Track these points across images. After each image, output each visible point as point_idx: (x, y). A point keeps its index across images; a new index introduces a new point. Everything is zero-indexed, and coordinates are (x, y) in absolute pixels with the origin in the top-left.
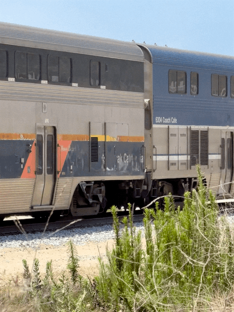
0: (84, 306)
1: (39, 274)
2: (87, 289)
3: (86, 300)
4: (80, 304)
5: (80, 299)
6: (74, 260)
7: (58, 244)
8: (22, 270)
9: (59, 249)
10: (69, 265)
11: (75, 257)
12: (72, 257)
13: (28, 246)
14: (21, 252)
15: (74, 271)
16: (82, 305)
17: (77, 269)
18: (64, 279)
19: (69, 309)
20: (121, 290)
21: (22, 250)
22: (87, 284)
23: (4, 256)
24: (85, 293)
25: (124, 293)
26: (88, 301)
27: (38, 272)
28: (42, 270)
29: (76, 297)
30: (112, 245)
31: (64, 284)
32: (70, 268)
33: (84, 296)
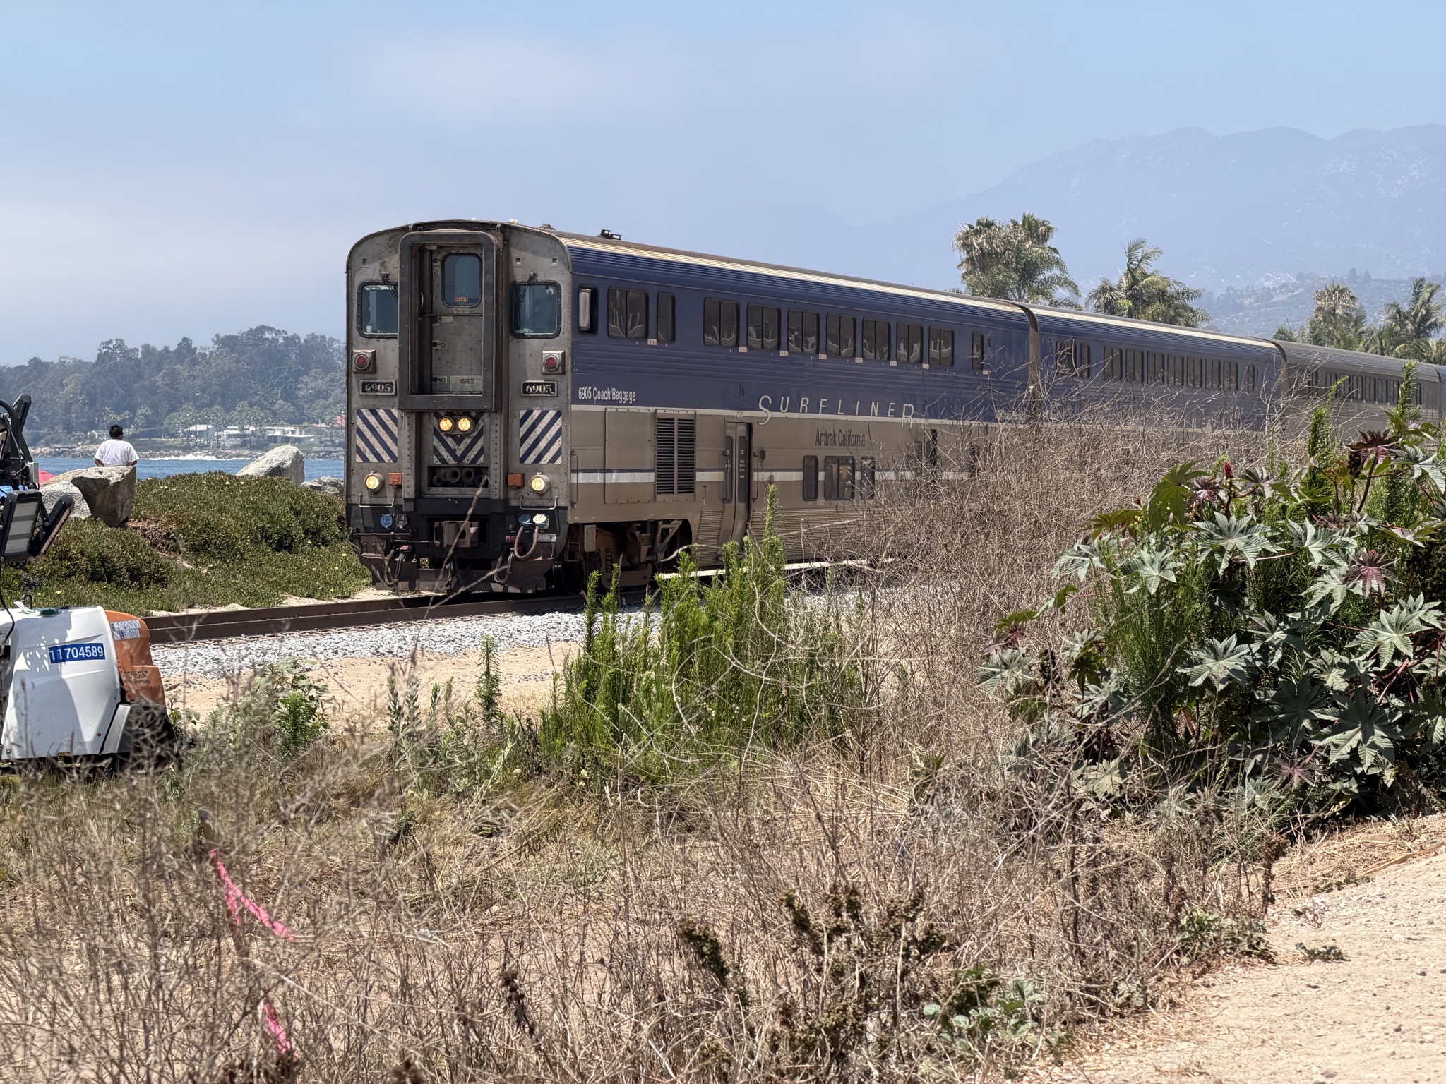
0: (509, 772)
1: (417, 707)
2: (514, 738)
3: (512, 761)
4: (500, 767)
5: (501, 757)
6: (491, 681)
7: (452, 650)
8: (384, 700)
9: (453, 660)
10: (479, 690)
11: (493, 673)
12: (487, 673)
13: (390, 655)
14: (377, 666)
15: (489, 701)
16: (505, 769)
17: (497, 699)
18: (467, 717)
19: (478, 777)
20: (589, 740)
21: (379, 662)
22: (513, 727)
23: (340, 675)
24: (510, 745)
25: (592, 746)
26: (517, 764)
27: (416, 704)
28: (424, 703)
29: (491, 753)
30: (576, 650)
31: (468, 727)
32: (482, 697)
33: (507, 751)
